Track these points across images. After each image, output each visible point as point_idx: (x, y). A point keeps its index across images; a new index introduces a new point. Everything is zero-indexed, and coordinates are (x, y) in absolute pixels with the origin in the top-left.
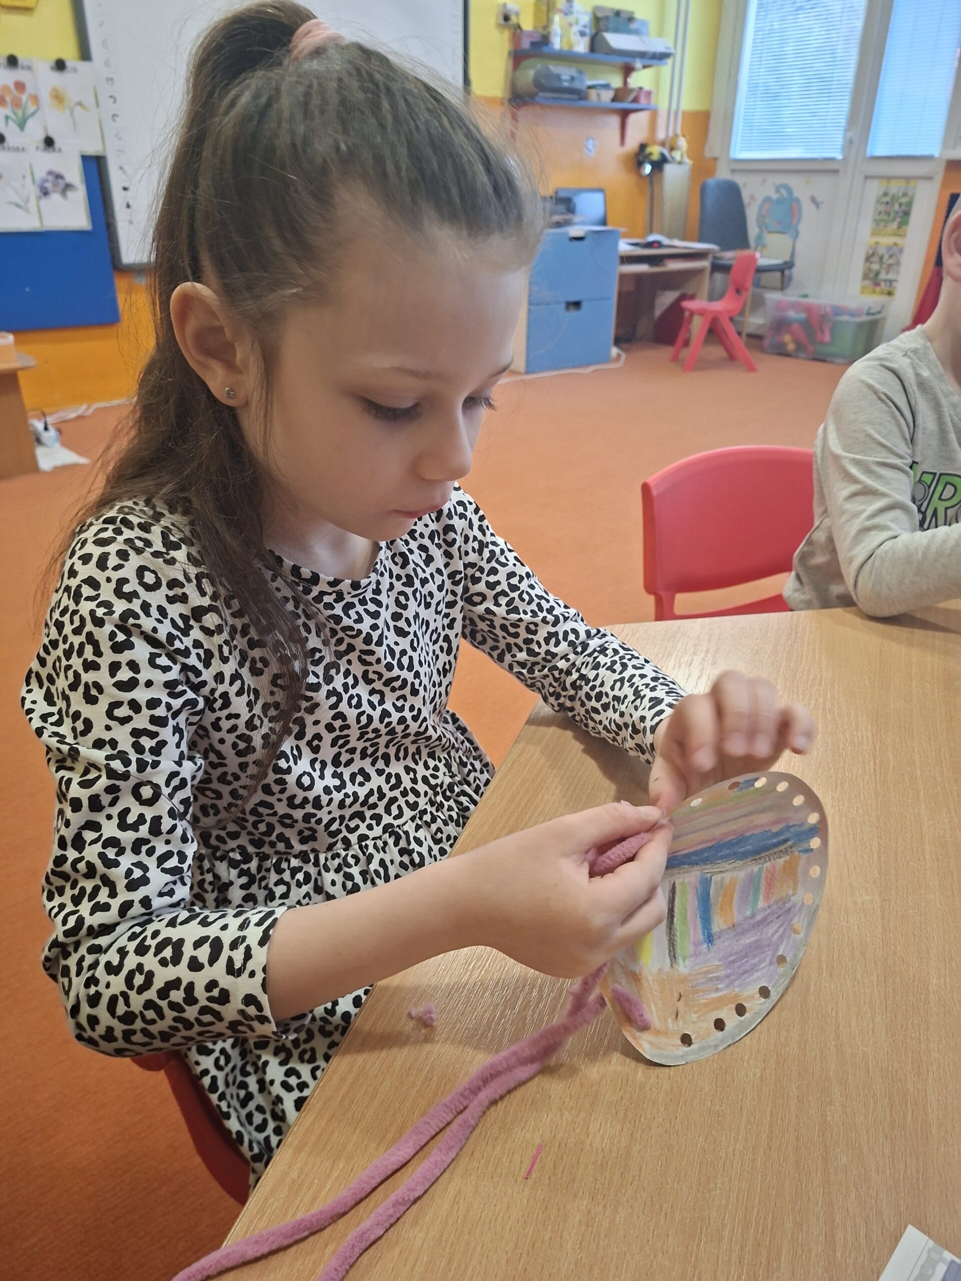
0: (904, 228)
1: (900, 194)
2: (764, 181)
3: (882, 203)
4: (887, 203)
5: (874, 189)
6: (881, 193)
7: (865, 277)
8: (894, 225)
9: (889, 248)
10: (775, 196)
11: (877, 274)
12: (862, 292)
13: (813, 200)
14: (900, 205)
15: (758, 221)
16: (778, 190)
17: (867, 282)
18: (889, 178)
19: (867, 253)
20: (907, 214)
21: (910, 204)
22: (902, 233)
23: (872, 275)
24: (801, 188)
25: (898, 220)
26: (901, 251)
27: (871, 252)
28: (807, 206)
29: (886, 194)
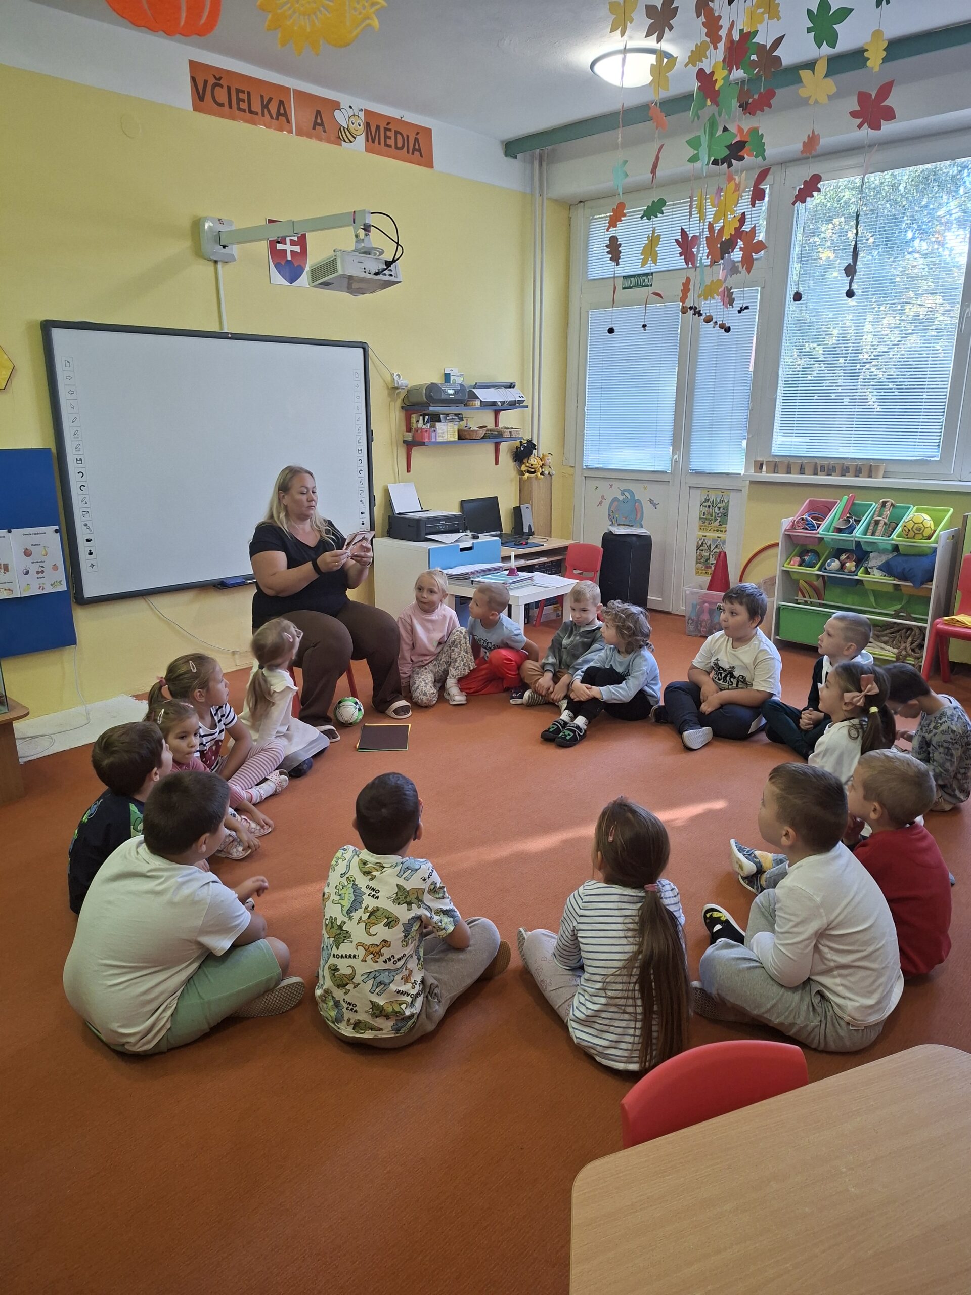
0: (723, 526)
1: (718, 501)
2: (611, 486)
3: (706, 507)
4: (709, 507)
5: (698, 497)
6: (704, 500)
7: (698, 561)
8: (717, 523)
9: (714, 540)
10: (621, 498)
11: (708, 559)
12: (697, 573)
13: (651, 501)
14: (719, 508)
15: (609, 516)
16: (623, 494)
17: (700, 565)
18: (708, 489)
19: (698, 543)
20: (725, 515)
21: (726, 508)
22: (724, 530)
23: (703, 560)
24: (642, 493)
25: (719, 519)
26: (724, 542)
27: (700, 543)
28: (647, 508)
29: (707, 500)
